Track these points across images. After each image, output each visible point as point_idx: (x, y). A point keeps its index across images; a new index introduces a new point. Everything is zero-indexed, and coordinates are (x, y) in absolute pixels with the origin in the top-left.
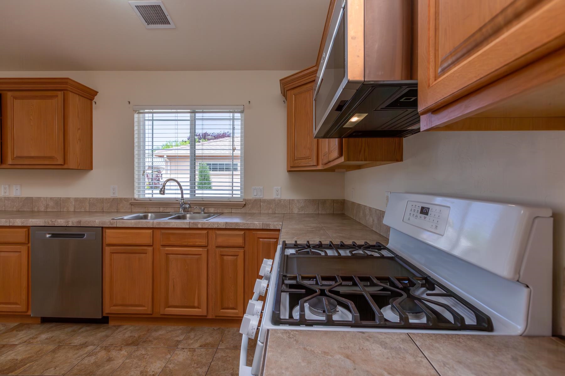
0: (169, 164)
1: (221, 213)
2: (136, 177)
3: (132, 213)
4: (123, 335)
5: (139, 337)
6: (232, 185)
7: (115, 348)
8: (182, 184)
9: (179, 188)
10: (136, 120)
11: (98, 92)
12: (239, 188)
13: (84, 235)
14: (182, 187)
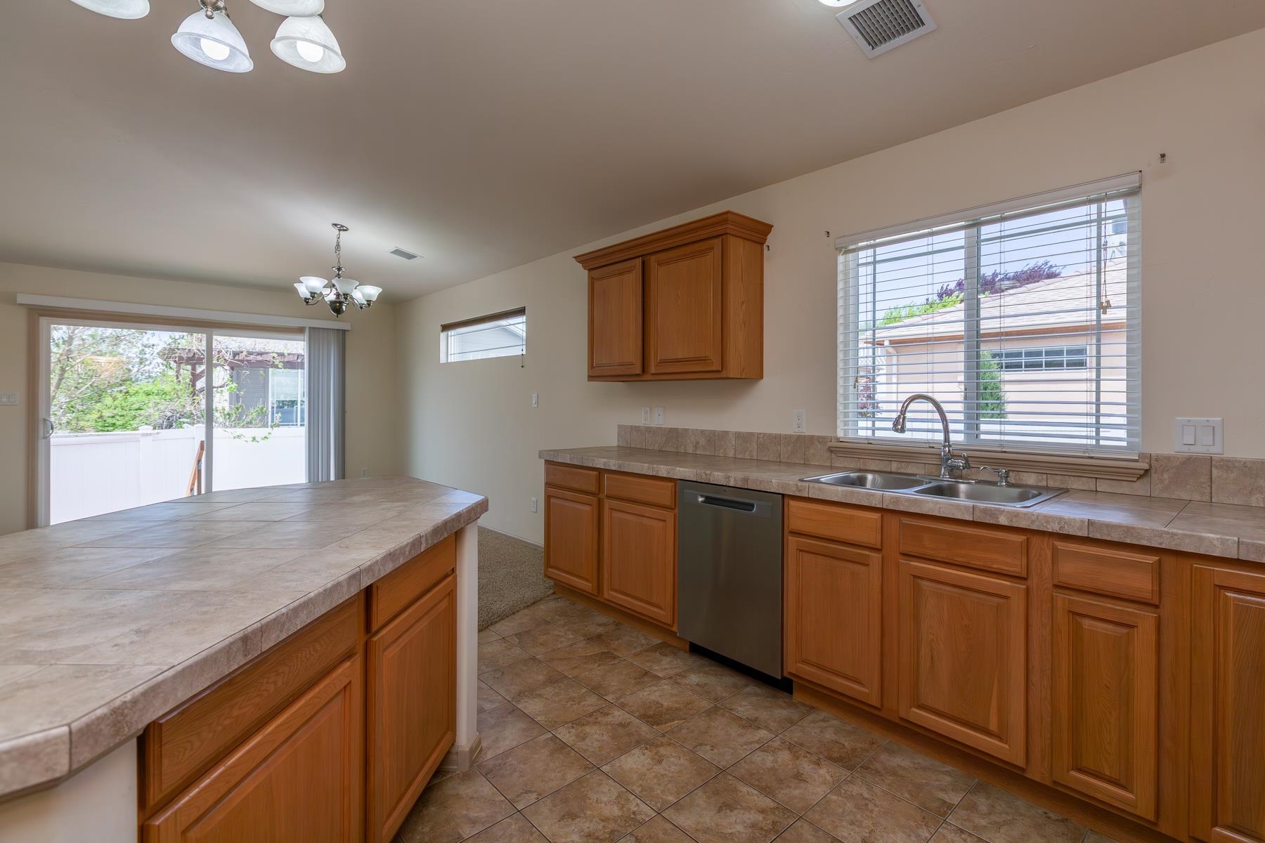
0: (894, 360)
1: (1060, 489)
2: (840, 391)
3: (832, 469)
4: (821, 732)
5: (854, 750)
6: (1098, 410)
7: (808, 755)
8: (945, 407)
9: (937, 416)
10: (840, 268)
11: (773, 226)
12: (1123, 421)
13: (752, 506)
14: (947, 414)
